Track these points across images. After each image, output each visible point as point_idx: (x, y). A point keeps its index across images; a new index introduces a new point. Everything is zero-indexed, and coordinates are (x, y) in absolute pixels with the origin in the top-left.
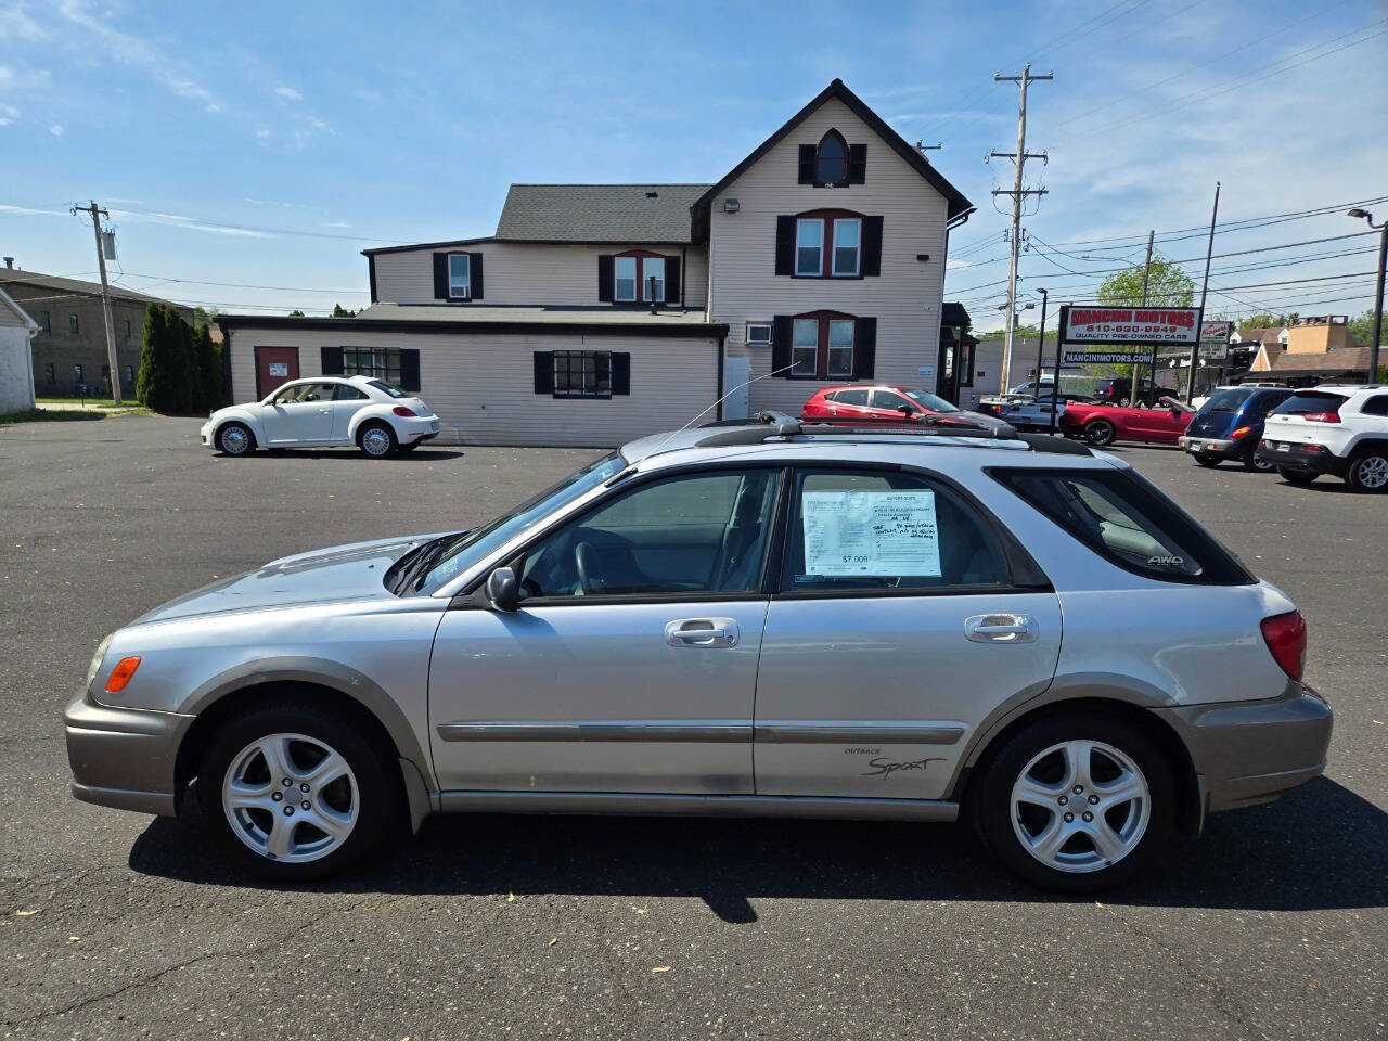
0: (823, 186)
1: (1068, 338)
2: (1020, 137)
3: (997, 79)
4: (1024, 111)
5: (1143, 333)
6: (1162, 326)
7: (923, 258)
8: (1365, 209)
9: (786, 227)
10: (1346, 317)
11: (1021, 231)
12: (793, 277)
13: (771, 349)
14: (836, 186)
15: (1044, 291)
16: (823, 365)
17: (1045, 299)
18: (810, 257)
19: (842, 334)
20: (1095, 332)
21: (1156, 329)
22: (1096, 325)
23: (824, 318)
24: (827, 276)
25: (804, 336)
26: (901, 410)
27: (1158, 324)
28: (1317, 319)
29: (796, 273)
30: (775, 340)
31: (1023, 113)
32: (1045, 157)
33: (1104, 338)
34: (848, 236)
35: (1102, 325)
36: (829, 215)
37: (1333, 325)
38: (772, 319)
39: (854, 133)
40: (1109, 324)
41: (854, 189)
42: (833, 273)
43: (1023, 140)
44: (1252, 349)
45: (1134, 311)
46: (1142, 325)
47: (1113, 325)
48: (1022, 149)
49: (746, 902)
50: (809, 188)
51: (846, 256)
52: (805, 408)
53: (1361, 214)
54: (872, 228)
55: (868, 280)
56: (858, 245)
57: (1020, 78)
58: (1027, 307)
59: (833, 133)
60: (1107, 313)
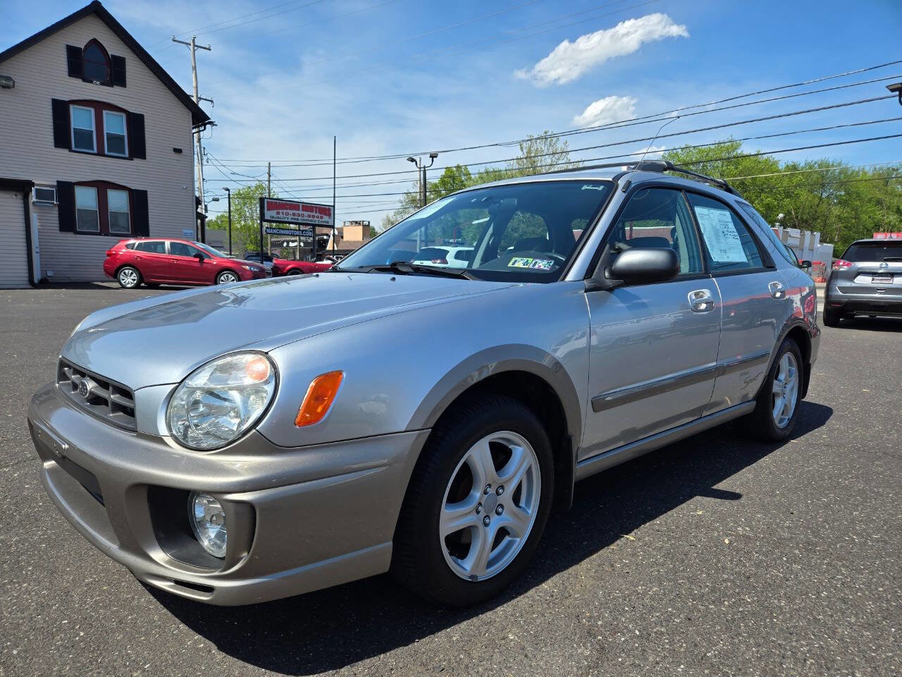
0: (91, 82)
1: (266, 218)
2: (194, 85)
3: (174, 41)
4: (195, 66)
5: (306, 218)
6: (316, 215)
7: (178, 151)
8: (414, 158)
9: (61, 110)
10: (369, 222)
11: (202, 149)
12: (71, 150)
13: (57, 209)
14: (102, 84)
15: (228, 190)
16: (104, 223)
17: (229, 195)
18: (83, 137)
19: (118, 202)
20: (281, 215)
21: (313, 217)
22: (281, 211)
23: (102, 187)
24: (101, 153)
25: (85, 199)
26: (196, 256)
27: (314, 214)
28: (356, 222)
29: (73, 148)
30: (59, 199)
31: (195, 68)
32: (212, 101)
33: (286, 220)
34: (115, 125)
35: (285, 211)
36: (99, 107)
37: (364, 226)
38: (55, 184)
39: (114, 48)
40: (288, 211)
41: (117, 89)
42: (106, 152)
43: (197, 87)
44: (325, 237)
45: (301, 204)
46: (306, 213)
47: (291, 212)
48: (197, 93)
49: (713, 489)
50: (78, 82)
51: (115, 140)
52: (108, 255)
53: (413, 160)
54: (136, 123)
55: (137, 161)
56: (125, 134)
57: (190, 44)
58: (214, 200)
59: (94, 42)
60: (287, 205)
